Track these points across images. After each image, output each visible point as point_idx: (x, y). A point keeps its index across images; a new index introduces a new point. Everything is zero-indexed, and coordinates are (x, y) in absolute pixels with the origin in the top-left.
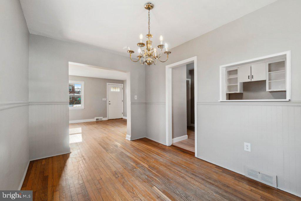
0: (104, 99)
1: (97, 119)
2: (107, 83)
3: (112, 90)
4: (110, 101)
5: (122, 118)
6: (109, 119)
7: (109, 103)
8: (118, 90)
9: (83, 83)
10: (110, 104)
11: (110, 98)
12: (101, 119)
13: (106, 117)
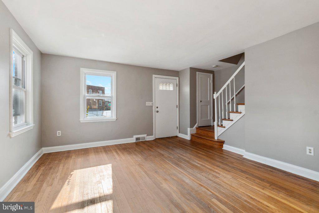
0: (148, 104)
1: (137, 139)
2: (154, 76)
3: (162, 87)
4: (157, 107)
5: (177, 137)
6: (157, 137)
7: (157, 110)
8: (171, 88)
9: (114, 74)
10: (158, 112)
11: (157, 101)
12: (144, 138)
13: (152, 135)
